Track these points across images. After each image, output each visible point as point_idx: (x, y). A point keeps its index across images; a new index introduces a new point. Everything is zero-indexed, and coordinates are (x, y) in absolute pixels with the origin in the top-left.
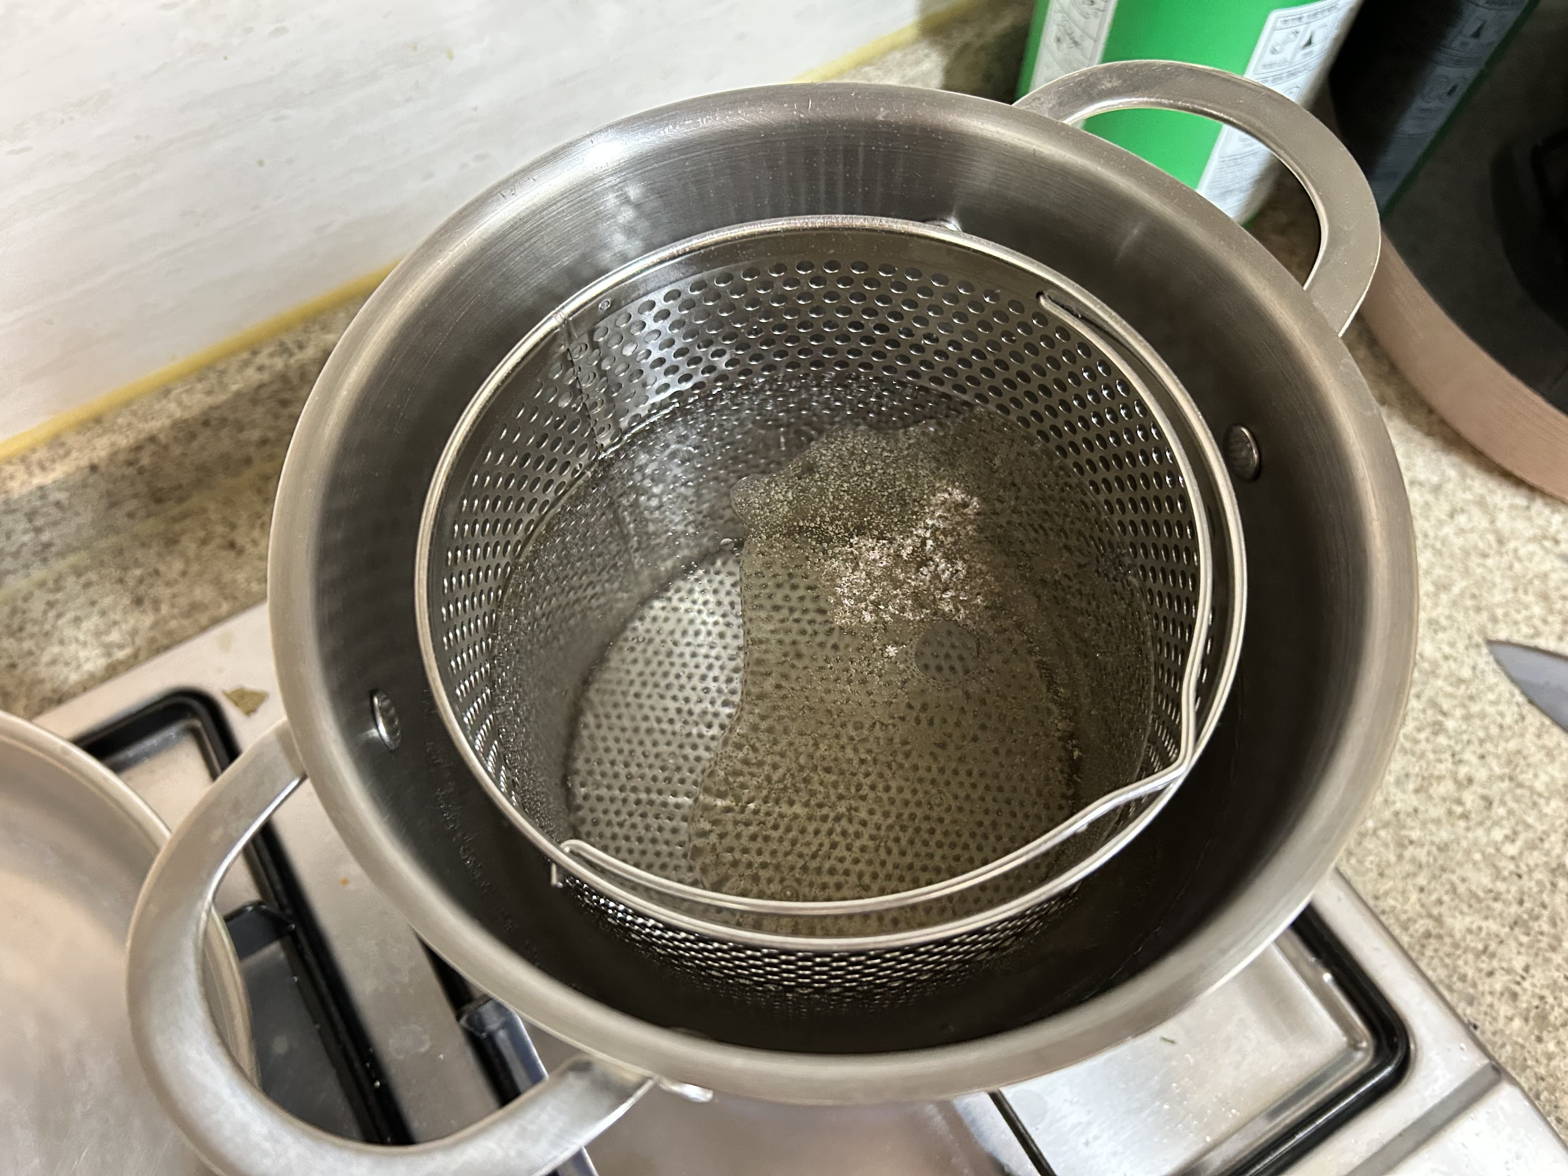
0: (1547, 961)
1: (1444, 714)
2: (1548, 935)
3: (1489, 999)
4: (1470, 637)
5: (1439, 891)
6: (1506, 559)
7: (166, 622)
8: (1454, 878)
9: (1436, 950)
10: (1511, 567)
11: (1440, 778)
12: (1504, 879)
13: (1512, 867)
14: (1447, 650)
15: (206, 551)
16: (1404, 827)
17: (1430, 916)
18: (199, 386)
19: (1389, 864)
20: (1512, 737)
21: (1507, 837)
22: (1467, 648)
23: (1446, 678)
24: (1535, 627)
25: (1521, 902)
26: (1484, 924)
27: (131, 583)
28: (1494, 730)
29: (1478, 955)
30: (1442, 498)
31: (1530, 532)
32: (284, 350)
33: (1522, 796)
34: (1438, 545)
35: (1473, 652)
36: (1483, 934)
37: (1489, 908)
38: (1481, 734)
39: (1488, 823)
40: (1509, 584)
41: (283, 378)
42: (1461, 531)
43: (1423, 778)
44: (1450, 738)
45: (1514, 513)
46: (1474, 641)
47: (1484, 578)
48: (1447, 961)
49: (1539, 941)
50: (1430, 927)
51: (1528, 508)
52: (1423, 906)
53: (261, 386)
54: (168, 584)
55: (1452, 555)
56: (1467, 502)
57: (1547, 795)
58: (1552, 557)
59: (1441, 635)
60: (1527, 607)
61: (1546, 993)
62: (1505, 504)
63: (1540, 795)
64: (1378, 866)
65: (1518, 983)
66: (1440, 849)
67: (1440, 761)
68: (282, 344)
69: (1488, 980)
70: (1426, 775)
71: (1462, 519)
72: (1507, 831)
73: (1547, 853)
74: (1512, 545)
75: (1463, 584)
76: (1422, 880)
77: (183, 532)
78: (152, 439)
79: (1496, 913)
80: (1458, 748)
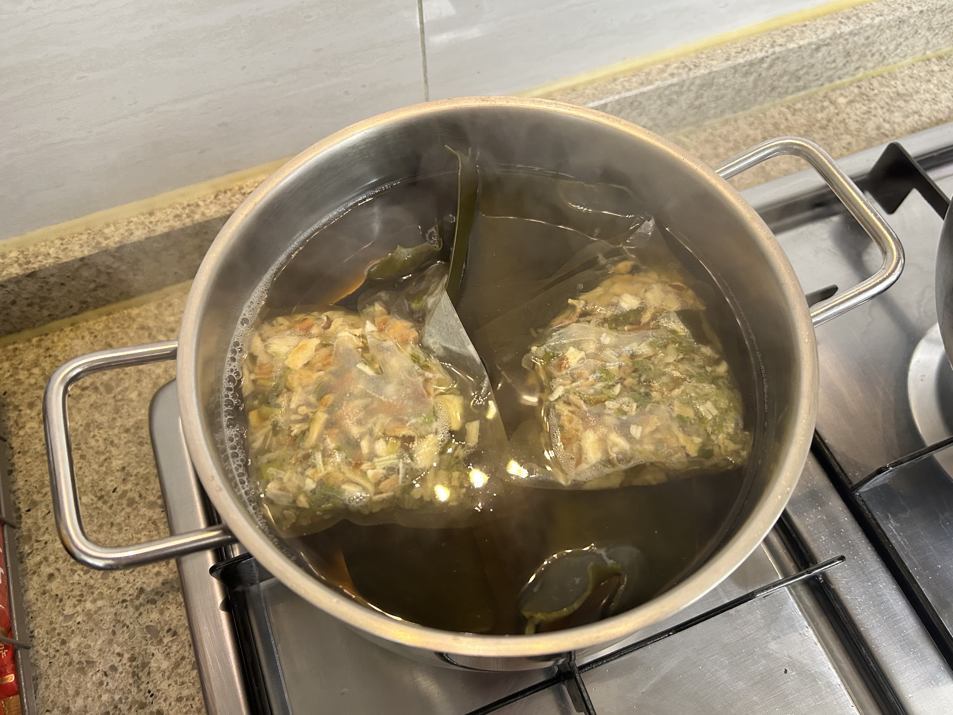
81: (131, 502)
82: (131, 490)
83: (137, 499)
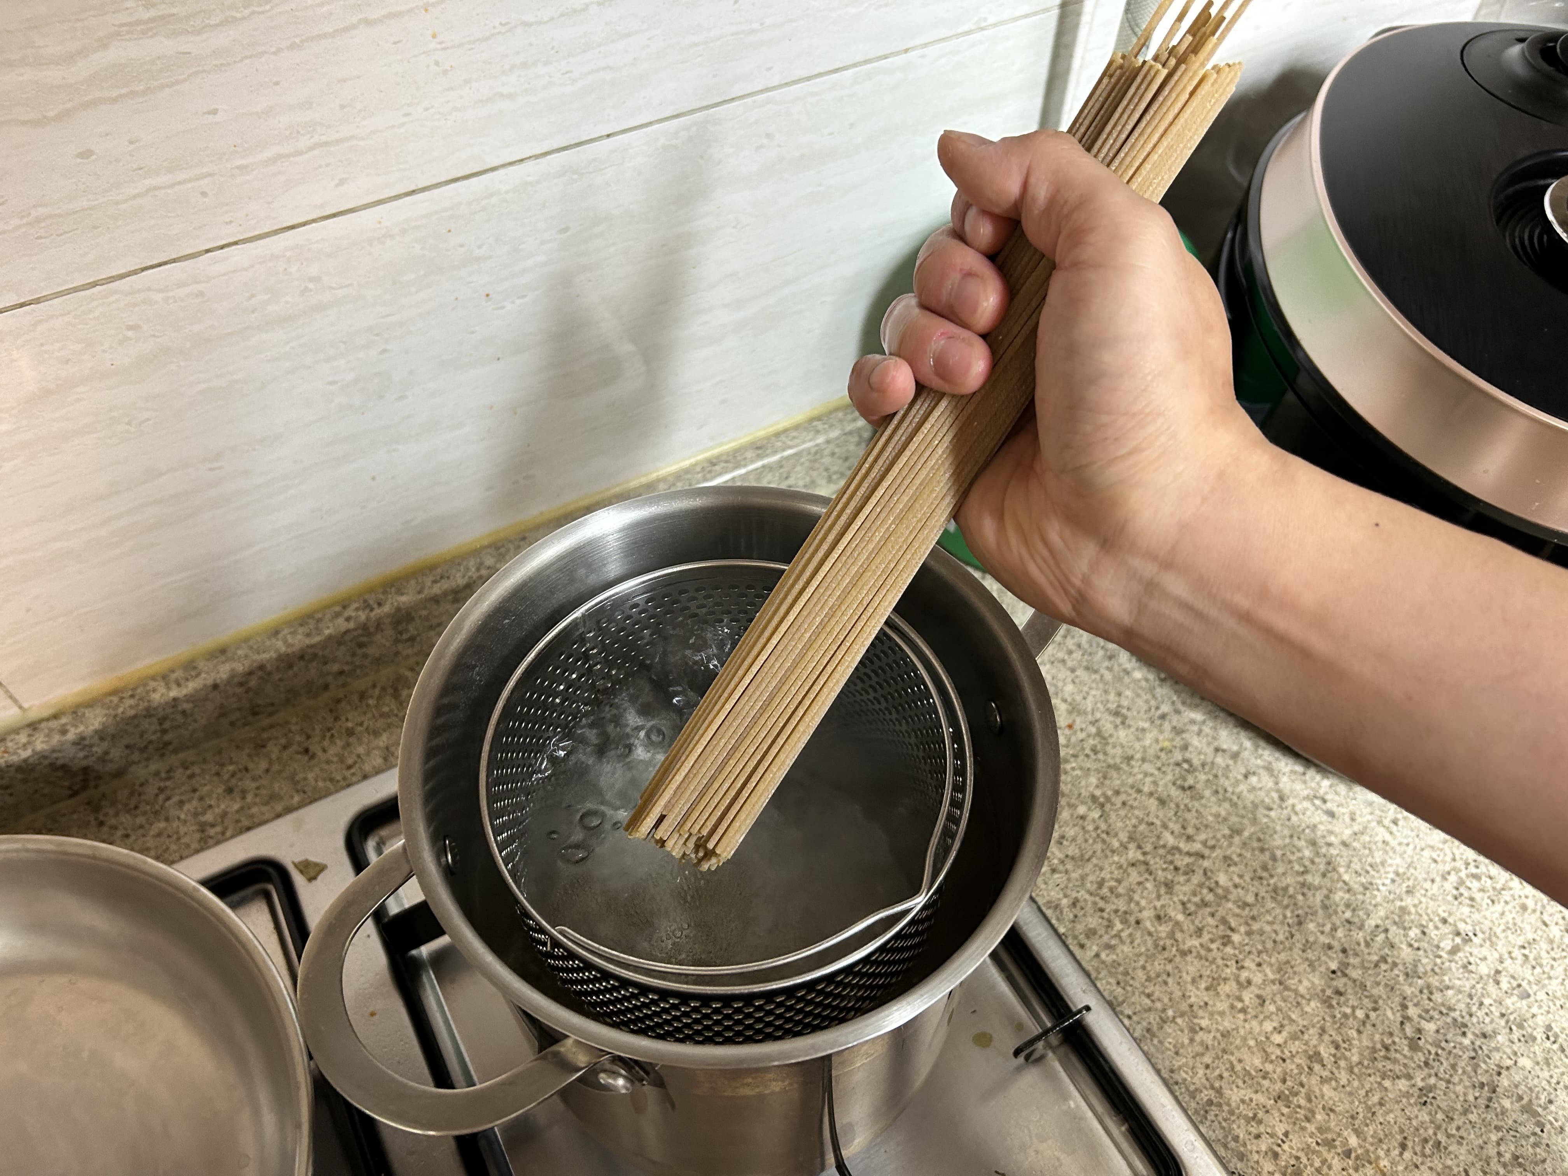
0: (1303, 1129)
1: (1232, 930)
2: (1305, 1108)
3: (1256, 1157)
4: (1255, 871)
5: (1222, 1068)
6: (1285, 812)
7: (249, 808)
8: (1233, 1059)
9: (1216, 1115)
10: (1289, 819)
11: (1225, 979)
12: (1272, 1062)
13: (1278, 1052)
14: (1237, 880)
15: (286, 755)
16: (1195, 1017)
17: (1212, 1087)
18: (301, 630)
19: (1183, 1046)
20: (1283, 950)
21: (1275, 1028)
22: (1252, 879)
23: (1235, 902)
24: (1305, 867)
25: (1284, 1081)
26: (1254, 1097)
27: (226, 777)
28: (1269, 945)
29: (1248, 1120)
30: (1239, 763)
31: (1306, 793)
32: (367, 606)
33: (1289, 996)
34: (1235, 798)
35: (1256, 883)
36: (1253, 1104)
37: (1259, 1083)
38: (1260, 947)
39: (1261, 1017)
40: (1286, 832)
41: (365, 627)
42: (1253, 789)
43: (1213, 979)
44: (1235, 948)
45: (1293, 777)
46: (1258, 875)
47: (1268, 827)
48: (1224, 1124)
49: (1297, 1113)
50: (1212, 1097)
51: (1304, 774)
52: (1207, 1079)
53: (347, 631)
54: (254, 779)
55: (1244, 808)
56: (1258, 767)
57: (1308, 997)
58: (1320, 812)
59: (1232, 869)
60: (1299, 850)
61: (1300, 1154)
62: (1287, 769)
63: (1302, 997)
64: (1175, 1046)
65: (1279, 1146)
66: (1223, 1035)
67: (1227, 966)
68: (365, 601)
69: (1255, 1141)
70: (1216, 976)
71: (1253, 780)
72: (1276, 1024)
73: (1306, 1044)
74: (1291, 801)
75: (1252, 830)
76: (1207, 1059)
77: (269, 739)
78: (262, 667)
79: (1264, 1089)
80: (1241, 957)
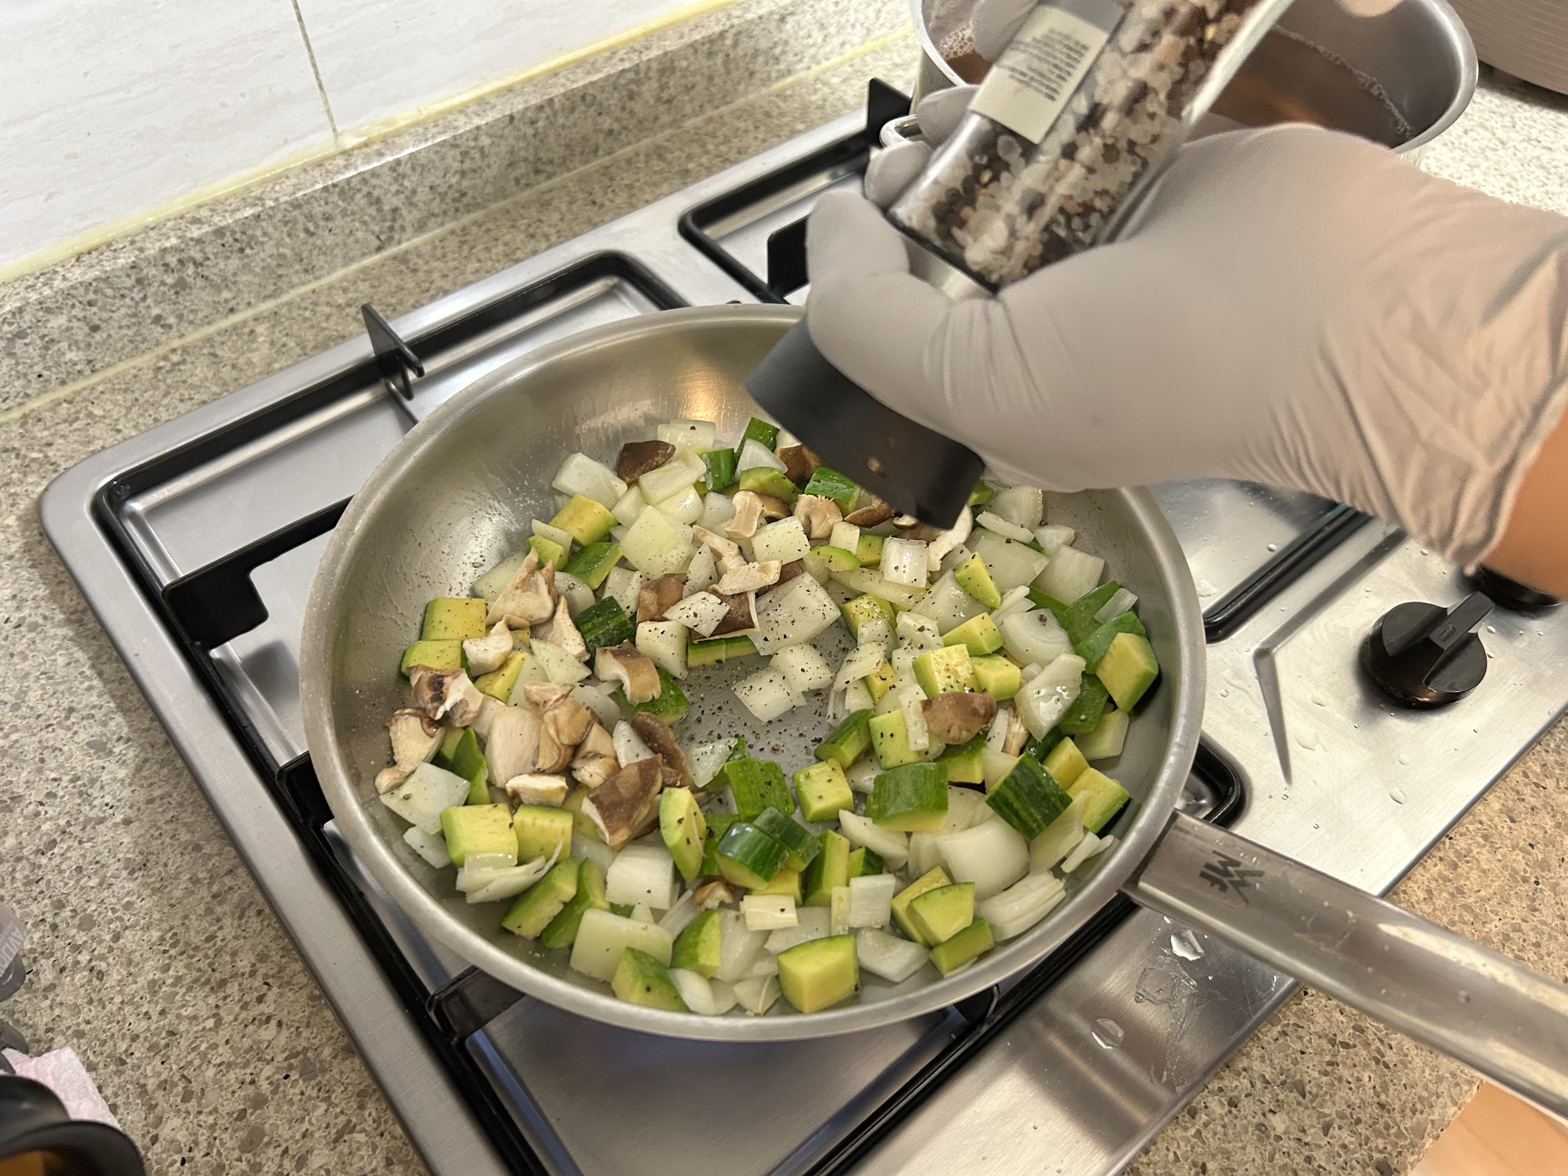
81: (33, 627)
82: (30, 615)
83: (41, 621)
